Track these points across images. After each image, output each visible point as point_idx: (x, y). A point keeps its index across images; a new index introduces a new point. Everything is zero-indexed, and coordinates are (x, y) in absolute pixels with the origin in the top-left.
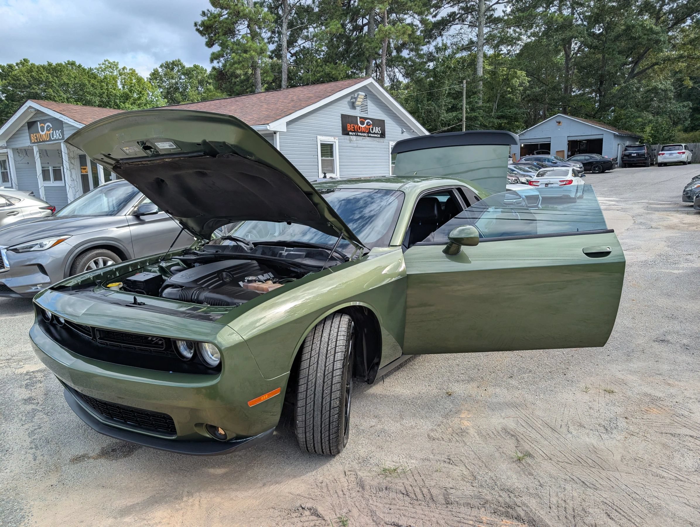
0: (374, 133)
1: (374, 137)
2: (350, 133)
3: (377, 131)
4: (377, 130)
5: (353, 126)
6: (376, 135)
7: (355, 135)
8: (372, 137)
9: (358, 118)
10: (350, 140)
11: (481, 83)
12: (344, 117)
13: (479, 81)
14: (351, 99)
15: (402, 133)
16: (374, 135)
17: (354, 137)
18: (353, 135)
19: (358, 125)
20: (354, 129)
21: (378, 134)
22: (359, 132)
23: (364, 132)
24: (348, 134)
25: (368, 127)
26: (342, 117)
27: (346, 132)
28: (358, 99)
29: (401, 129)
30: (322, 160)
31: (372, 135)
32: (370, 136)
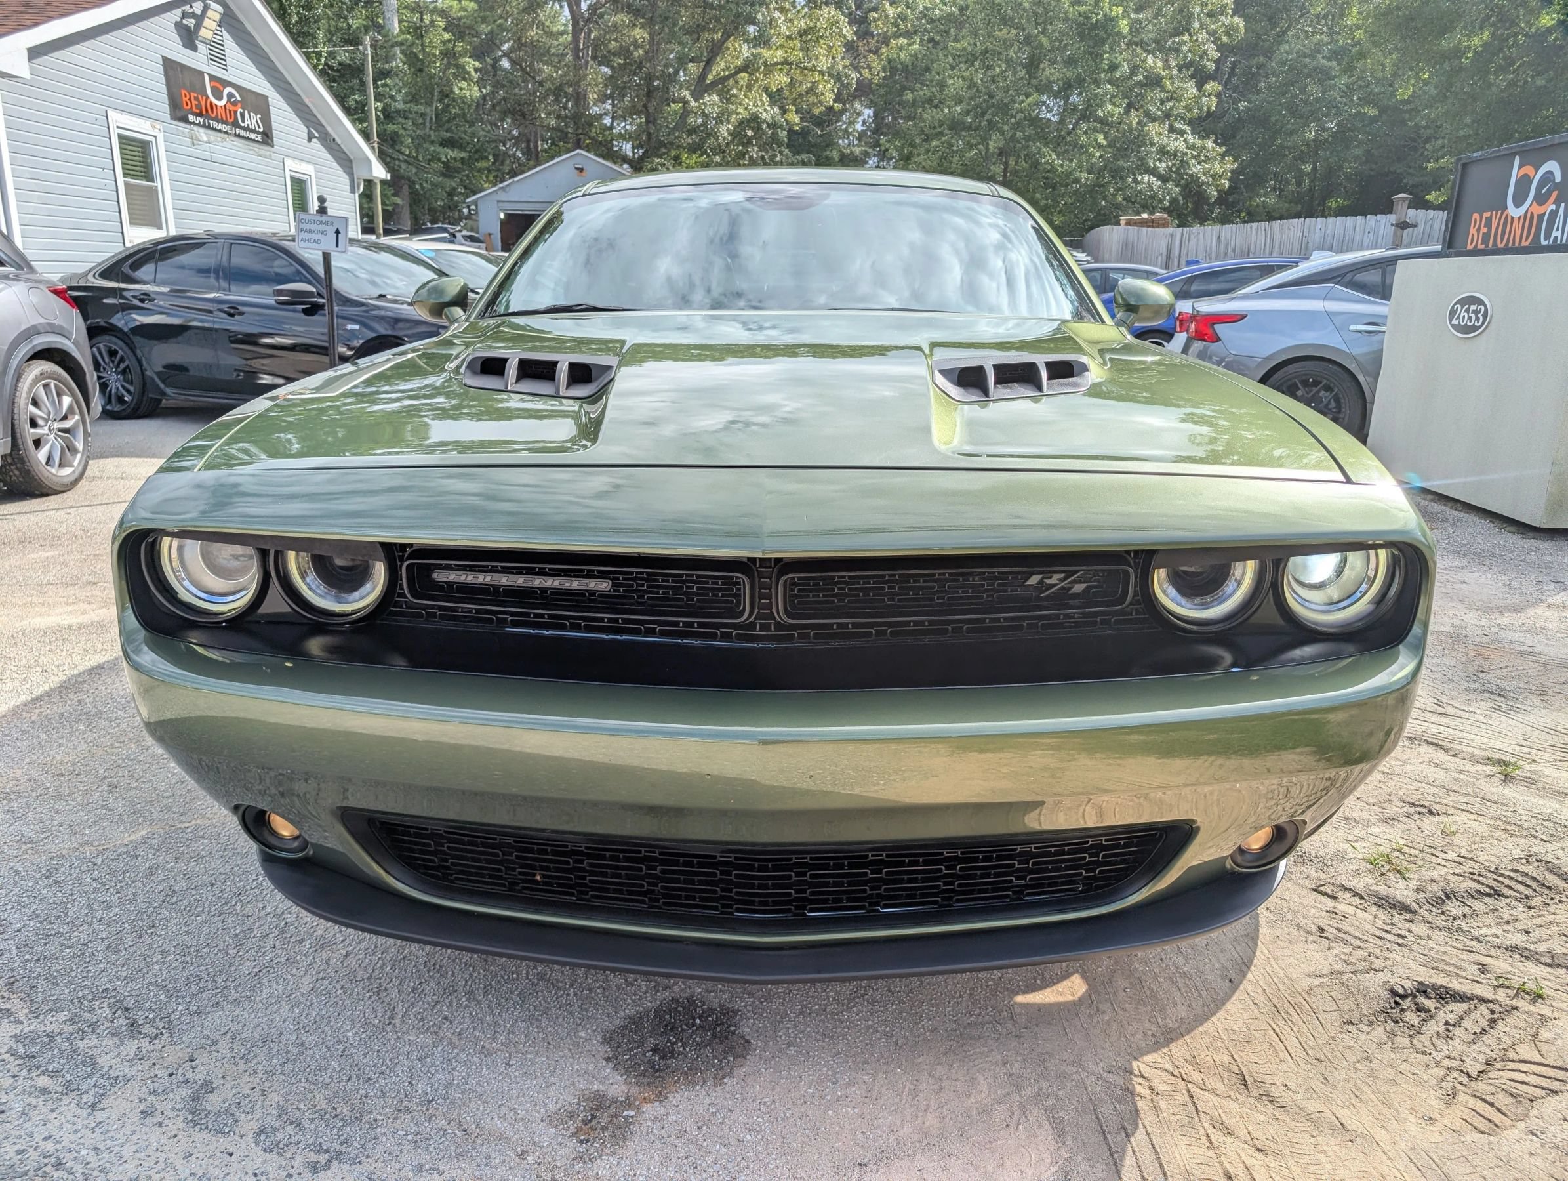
0: (247, 129)
1: (247, 139)
2: (191, 118)
3: (254, 126)
4: (254, 121)
5: (196, 99)
6: (252, 136)
7: (204, 126)
8: (243, 137)
9: (207, 78)
10: (194, 141)
11: (398, 50)
12: (170, 67)
13: (392, 46)
14: (183, 17)
15: (309, 140)
16: (247, 134)
17: (202, 130)
18: (198, 125)
19: (207, 98)
20: (199, 106)
21: (258, 133)
22: (213, 119)
23: (223, 122)
24: (184, 120)
25: (232, 108)
26: (164, 66)
27: (179, 114)
28: (206, 22)
29: (306, 130)
30: (126, 185)
31: (243, 133)
32: (238, 136)
